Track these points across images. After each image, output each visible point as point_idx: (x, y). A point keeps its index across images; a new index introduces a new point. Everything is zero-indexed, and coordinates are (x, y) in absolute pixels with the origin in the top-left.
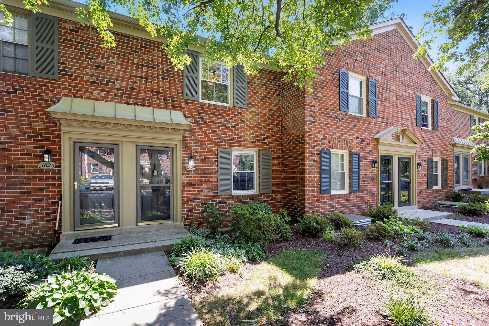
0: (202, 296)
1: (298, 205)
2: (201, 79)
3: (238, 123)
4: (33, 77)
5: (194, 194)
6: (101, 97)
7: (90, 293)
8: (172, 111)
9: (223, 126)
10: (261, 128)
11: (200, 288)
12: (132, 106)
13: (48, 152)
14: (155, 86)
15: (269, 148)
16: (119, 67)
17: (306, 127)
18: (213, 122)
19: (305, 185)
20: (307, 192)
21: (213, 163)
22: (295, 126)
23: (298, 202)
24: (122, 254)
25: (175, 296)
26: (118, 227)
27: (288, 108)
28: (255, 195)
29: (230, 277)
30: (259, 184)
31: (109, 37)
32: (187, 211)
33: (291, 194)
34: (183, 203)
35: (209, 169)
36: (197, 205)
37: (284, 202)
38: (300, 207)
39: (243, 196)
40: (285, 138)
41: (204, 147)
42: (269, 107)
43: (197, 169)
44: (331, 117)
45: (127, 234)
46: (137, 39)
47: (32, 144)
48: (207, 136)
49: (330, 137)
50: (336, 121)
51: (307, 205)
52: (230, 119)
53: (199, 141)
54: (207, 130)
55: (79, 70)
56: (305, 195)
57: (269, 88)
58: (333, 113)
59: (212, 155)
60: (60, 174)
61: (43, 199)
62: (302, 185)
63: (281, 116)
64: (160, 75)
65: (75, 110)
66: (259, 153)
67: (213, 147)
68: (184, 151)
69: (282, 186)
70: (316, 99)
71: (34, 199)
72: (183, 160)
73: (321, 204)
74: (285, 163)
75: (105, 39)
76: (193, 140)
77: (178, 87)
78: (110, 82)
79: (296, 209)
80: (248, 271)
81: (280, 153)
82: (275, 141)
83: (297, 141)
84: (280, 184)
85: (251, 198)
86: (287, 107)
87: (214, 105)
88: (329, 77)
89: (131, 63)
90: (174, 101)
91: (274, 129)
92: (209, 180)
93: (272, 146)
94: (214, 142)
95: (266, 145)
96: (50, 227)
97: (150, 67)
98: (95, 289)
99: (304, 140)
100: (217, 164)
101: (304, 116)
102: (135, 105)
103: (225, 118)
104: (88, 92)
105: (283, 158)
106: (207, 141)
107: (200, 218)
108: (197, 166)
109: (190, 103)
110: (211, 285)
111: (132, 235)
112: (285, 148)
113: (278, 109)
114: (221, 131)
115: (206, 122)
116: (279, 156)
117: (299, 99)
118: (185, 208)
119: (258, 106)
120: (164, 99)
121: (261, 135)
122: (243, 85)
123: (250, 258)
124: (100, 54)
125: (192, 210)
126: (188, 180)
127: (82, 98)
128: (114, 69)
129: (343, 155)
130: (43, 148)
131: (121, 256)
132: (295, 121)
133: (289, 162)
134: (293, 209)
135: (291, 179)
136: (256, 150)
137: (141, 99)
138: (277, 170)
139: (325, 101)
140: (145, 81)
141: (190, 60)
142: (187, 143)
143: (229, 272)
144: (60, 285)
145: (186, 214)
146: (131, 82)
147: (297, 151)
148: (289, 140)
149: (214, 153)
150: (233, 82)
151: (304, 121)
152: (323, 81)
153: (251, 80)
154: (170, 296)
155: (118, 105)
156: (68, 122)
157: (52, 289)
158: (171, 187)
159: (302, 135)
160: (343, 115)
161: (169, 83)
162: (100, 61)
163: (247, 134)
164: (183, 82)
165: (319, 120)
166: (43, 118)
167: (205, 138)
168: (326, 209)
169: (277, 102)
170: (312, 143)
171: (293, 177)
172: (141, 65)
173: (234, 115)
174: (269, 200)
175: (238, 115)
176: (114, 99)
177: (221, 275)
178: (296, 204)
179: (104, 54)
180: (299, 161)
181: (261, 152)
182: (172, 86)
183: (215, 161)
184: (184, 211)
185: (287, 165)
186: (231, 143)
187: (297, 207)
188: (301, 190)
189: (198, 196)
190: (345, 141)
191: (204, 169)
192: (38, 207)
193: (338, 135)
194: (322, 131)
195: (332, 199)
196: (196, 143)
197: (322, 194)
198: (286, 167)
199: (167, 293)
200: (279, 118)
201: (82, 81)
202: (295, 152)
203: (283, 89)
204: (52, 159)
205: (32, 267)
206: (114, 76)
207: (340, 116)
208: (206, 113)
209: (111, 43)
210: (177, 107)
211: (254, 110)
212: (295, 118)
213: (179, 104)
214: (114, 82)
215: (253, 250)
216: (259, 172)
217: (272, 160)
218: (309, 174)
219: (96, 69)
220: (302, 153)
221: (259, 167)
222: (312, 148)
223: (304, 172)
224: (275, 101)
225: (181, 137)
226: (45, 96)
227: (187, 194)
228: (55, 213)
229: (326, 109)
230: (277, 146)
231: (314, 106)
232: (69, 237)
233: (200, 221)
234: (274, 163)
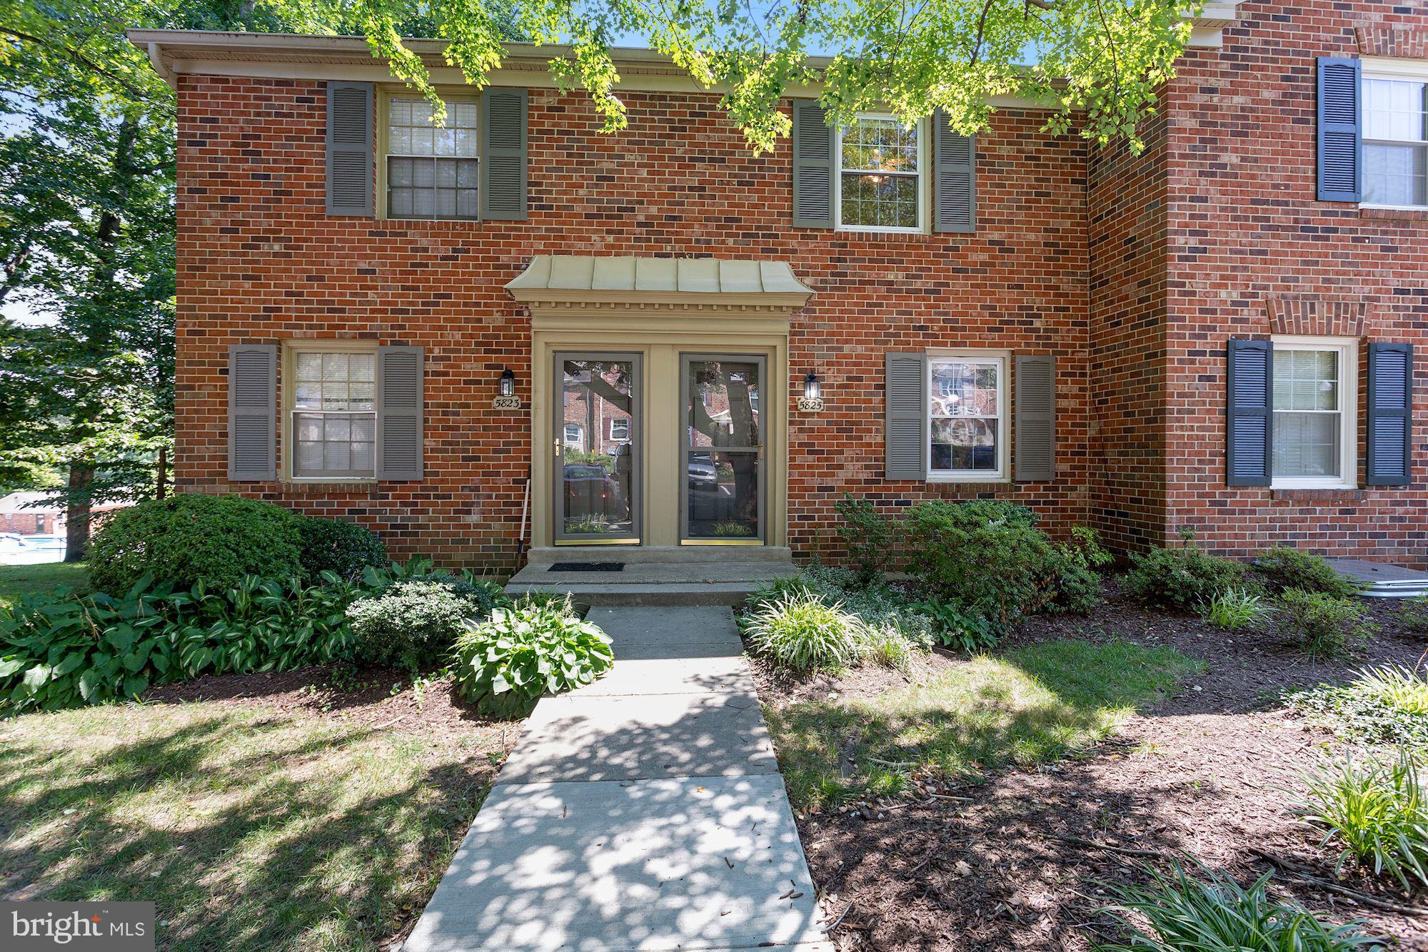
0: (793, 702)
1: (1140, 517)
2: (839, 169)
3: (946, 277)
4: (485, 221)
5: (820, 475)
6: (607, 246)
7: (559, 650)
8: (763, 263)
9: (900, 291)
10: (1020, 287)
11: (793, 685)
12: (672, 260)
13: (508, 374)
14: (723, 205)
15: (1045, 345)
16: (644, 173)
17: (1170, 269)
18: (871, 283)
19: (1164, 453)
20: (1173, 477)
21: (871, 394)
22: (1133, 271)
23: (1142, 509)
24: (639, 600)
25: (729, 690)
26: (640, 545)
27: (1113, 218)
28: (999, 485)
29: (876, 675)
30: (1013, 453)
31: (614, 108)
32: (800, 518)
33: (1120, 484)
34: (790, 496)
35: (860, 409)
36: (825, 503)
37: (1095, 511)
38: (1146, 526)
39: (958, 485)
40: (1102, 313)
41: (846, 351)
42: (1048, 223)
43: (828, 408)
44: (1277, 228)
45: (657, 562)
46: (684, 99)
47: (483, 359)
48: (856, 319)
49: (1272, 294)
50: (1300, 238)
51: (1172, 519)
52: (921, 269)
53: (833, 334)
54: (856, 304)
55: (565, 193)
56: (1163, 486)
57: (1047, 166)
58: (1286, 212)
59: (870, 372)
60: (529, 421)
61: (498, 474)
62: (1156, 453)
63: (1090, 245)
64: (735, 176)
65: (558, 282)
66: (1013, 360)
67: (872, 350)
68: (793, 363)
69: (1092, 461)
70: (1213, 174)
71: (485, 474)
72: (792, 385)
73: (1231, 520)
74: (1101, 388)
75: (607, 114)
76: (817, 334)
77: (780, 199)
78: (625, 209)
79: (1133, 531)
80: (929, 668)
81: (1084, 360)
82: (1067, 324)
83: (1140, 318)
84: (1084, 454)
85: (987, 492)
86: (1107, 214)
87: (875, 235)
88: (1267, 94)
89: (670, 159)
90: (770, 236)
91: (1065, 288)
92: (861, 438)
93: (1055, 338)
94: (874, 335)
95: (1038, 338)
96: (511, 534)
97: (711, 160)
98: (569, 646)
99: (1164, 311)
100: (884, 395)
101: (1165, 234)
102: (678, 256)
103: (906, 269)
104: (581, 239)
105: (1095, 374)
106: (855, 334)
107: (834, 539)
108: (826, 401)
109: (809, 237)
110: (819, 682)
111: (667, 566)
112: (1101, 343)
113: (1078, 224)
114: (895, 305)
115: (854, 282)
116: (1083, 368)
117: (1149, 183)
118: (796, 511)
119: (1011, 222)
120: (745, 235)
121: (1021, 308)
122: (962, 169)
123: (947, 643)
124: (606, 149)
125: (813, 518)
126: (804, 438)
127: (569, 253)
128: (632, 179)
129: (1334, 356)
130: (500, 367)
131: (637, 604)
132: (1133, 255)
133: (1113, 386)
134: (1124, 530)
135: (1119, 438)
136: (1005, 352)
137: (690, 241)
138: (1074, 410)
139: (1253, 177)
140: (701, 197)
141: (789, 123)
142: (800, 341)
143: (875, 665)
144: (510, 628)
145: (797, 525)
146: (669, 203)
147: (1139, 350)
148: (1113, 317)
149: (874, 364)
150: (933, 163)
151: (1165, 250)
152: (1243, 109)
153: (986, 149)
154: (718, 688)
155: (640, 260)
156: (545, 309)
157: (499, 633)
158: (761, 456)
159: (1157, 296)
160: (1335, 214)
161: (757, 191)
162: (606, 165)
163: (975, 308)
164: (791, 185)
165: (1226, 243)
166: (500, 305)
167: (850, 327)
168: (1252, 536)
169: (1077, 204)
170: (1193, 319)
171: (1126, 430)
172: (691, 159)
173: (935, 255)
174: (1045, 503)
175: (947, 256)
176: (632, 247)
177: (854, 666)
178: (1135, 517)
179: (612, 149)
180: (1147, 380)
181: (1018, 357)
182: (765, 199)
183: (877, 387)
184: (791, 518)
185: (1107, 394)
186: (925, 336)
187: (1139, 525)
188: (1152, 470)
189: (829, 482)
190: (1340, 307)
191: (847, 408)
192: (492, 489)
193: (1305, 286)
194: (1235, 278)
195: (1279, 504)
196: (825, 341)
197: (1234, 487)
198: (1106, 402)
199: (713, 682)
200: (1084, 253)
201: (569, 216)
202: (1133, 351)
203: (1097, 162)
204: (516, 390)
205: (470, 591)
206: (632, 195)
207: (1317, 221)
208: (853, 260)
209: (619, 121)
210: (776, 251)
211: (996, 236)
212: (1134, 247)
213: (782, 244)
214: (633, 210)
215: (958, 622)
216: (1013, 417)
217: (1058, 382)
218: (1178, 420)
219: (597, 186)
220: (1155, 355)
221: (1013, 403)
222: (1194, 336)
223: (1163, 411)
224: (1069, 203)
225: (785, 328)
226: (504, 258)
227: (800, 474)
228: (519, 504)
229: (1254, 202)
230: (1074, 338)
231: (1205, 200)
232: (543, 556)
233: (835, 547)
234: (1062, 389)
